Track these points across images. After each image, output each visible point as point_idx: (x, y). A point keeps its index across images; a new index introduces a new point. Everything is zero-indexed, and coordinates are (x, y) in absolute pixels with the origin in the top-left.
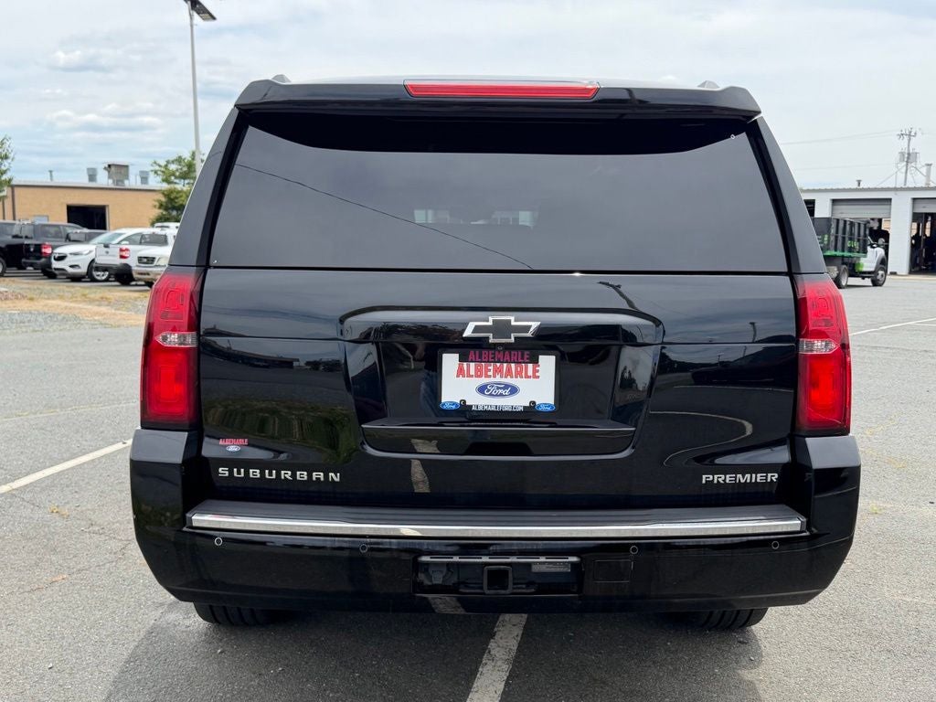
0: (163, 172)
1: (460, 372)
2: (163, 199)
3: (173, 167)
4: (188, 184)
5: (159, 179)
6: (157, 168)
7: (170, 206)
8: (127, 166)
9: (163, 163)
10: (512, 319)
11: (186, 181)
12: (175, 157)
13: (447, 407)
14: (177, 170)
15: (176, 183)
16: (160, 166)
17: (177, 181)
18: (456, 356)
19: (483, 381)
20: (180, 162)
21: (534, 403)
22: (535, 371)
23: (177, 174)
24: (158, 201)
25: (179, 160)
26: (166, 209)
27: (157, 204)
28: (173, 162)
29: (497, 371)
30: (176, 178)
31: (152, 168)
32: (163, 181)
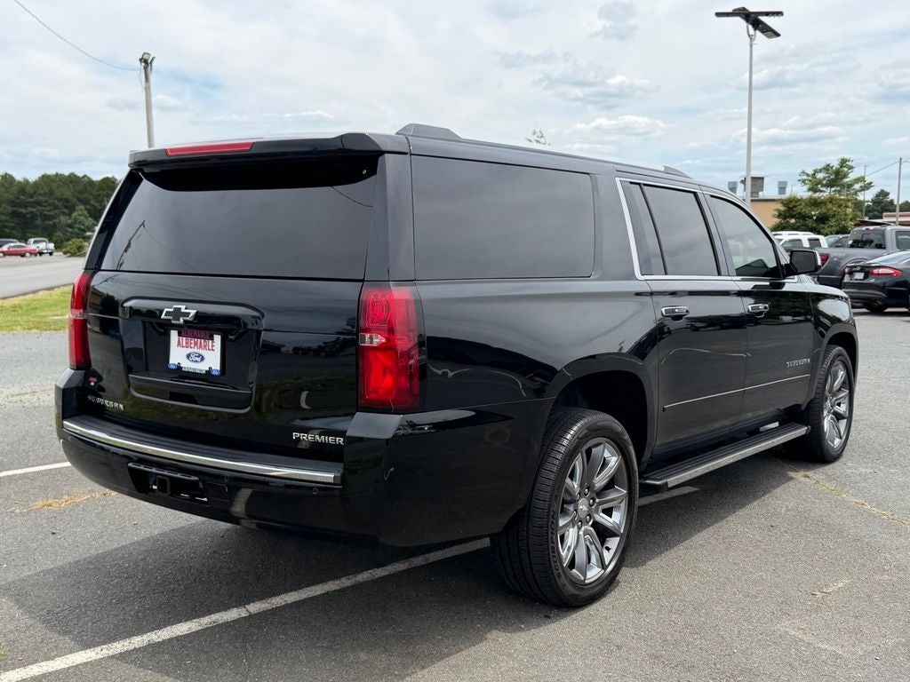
0: (810, 181)
1: (179, 344)
2: (782, 208)
3: (820, 176)
4: (834, 191)
5: (806, 188)
6: (805, 177)
7: (788, 215)
8: (763, 178)
9: (811, 172)
10: (183, 308)
11: (833, 189)
12: (822, 166)
13: (172, 367)
14: (824, 178)
15: (822, 191)
16: (808, 175)
17: (824, 189)
18: (176, 332)
19: (189, 350)
20: (828, 170)
21: (210, 368)
22: (213, 346)
23: (824, 182)
24: (778, 210)
25: (827, 168)
26: (785, 218)
27: (776, 213)
28: (821, 171)
29: (196, 344)
30: (823, 186)
31: (800, 178)
32: (809, 190)
